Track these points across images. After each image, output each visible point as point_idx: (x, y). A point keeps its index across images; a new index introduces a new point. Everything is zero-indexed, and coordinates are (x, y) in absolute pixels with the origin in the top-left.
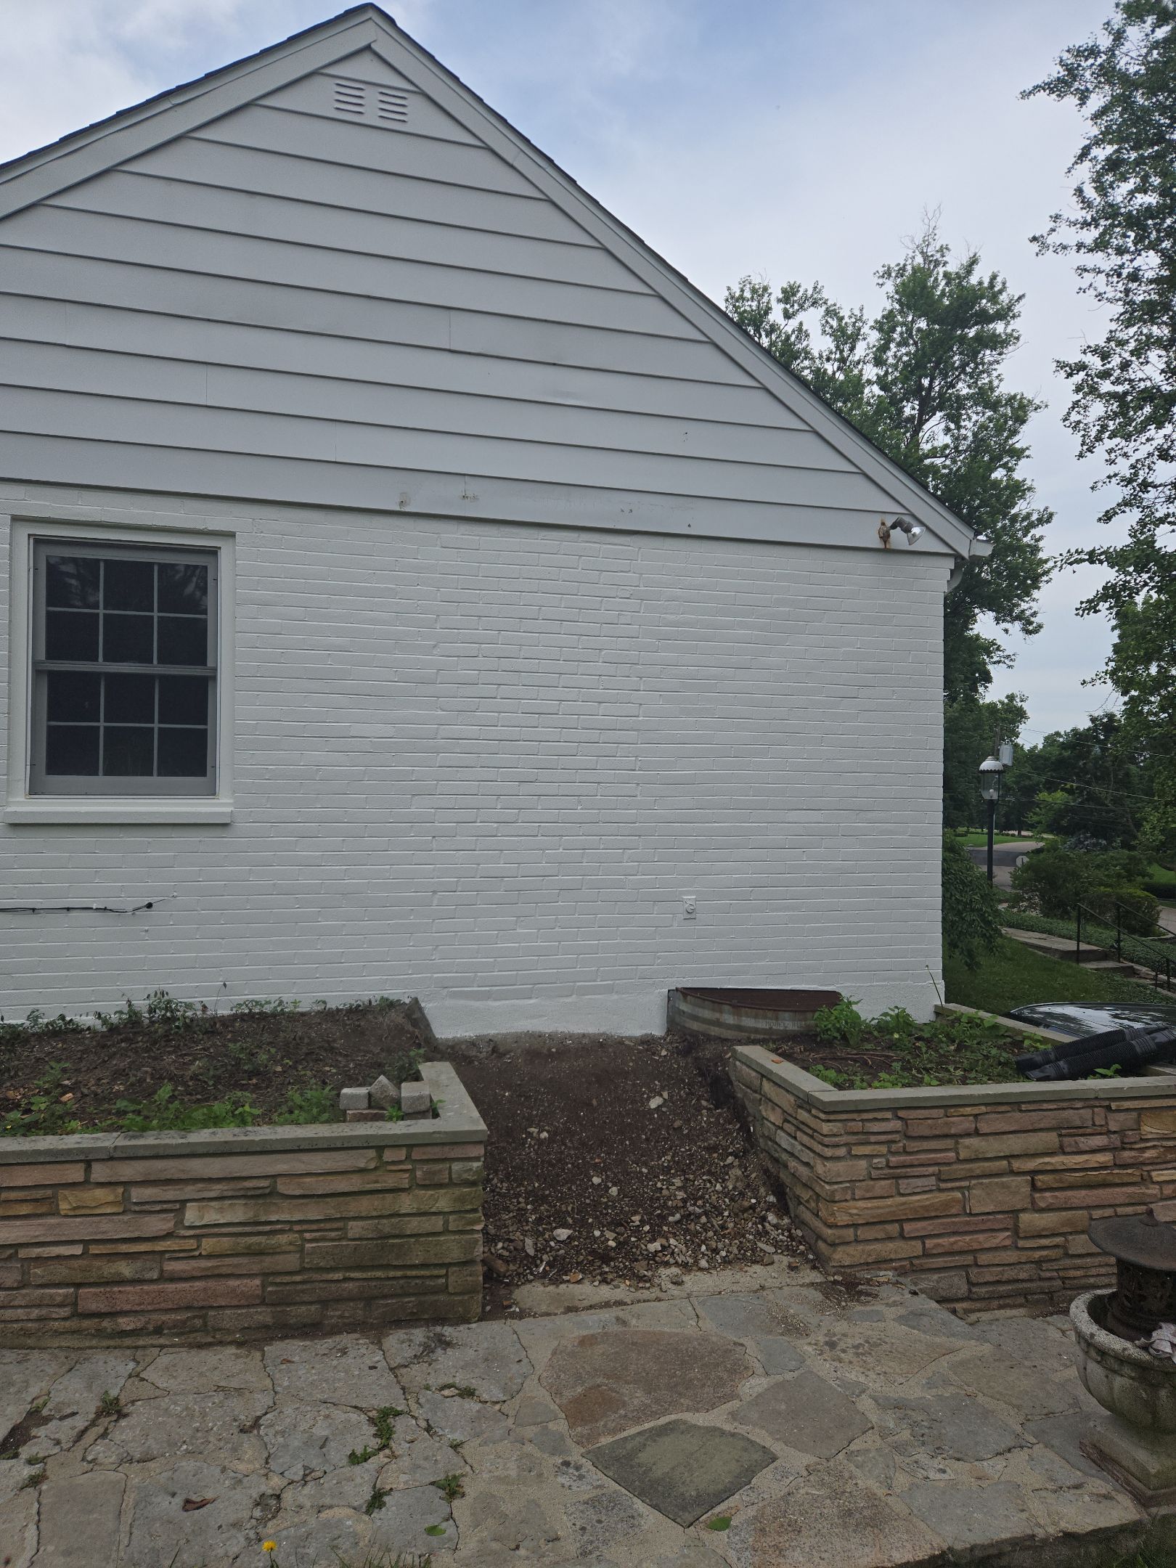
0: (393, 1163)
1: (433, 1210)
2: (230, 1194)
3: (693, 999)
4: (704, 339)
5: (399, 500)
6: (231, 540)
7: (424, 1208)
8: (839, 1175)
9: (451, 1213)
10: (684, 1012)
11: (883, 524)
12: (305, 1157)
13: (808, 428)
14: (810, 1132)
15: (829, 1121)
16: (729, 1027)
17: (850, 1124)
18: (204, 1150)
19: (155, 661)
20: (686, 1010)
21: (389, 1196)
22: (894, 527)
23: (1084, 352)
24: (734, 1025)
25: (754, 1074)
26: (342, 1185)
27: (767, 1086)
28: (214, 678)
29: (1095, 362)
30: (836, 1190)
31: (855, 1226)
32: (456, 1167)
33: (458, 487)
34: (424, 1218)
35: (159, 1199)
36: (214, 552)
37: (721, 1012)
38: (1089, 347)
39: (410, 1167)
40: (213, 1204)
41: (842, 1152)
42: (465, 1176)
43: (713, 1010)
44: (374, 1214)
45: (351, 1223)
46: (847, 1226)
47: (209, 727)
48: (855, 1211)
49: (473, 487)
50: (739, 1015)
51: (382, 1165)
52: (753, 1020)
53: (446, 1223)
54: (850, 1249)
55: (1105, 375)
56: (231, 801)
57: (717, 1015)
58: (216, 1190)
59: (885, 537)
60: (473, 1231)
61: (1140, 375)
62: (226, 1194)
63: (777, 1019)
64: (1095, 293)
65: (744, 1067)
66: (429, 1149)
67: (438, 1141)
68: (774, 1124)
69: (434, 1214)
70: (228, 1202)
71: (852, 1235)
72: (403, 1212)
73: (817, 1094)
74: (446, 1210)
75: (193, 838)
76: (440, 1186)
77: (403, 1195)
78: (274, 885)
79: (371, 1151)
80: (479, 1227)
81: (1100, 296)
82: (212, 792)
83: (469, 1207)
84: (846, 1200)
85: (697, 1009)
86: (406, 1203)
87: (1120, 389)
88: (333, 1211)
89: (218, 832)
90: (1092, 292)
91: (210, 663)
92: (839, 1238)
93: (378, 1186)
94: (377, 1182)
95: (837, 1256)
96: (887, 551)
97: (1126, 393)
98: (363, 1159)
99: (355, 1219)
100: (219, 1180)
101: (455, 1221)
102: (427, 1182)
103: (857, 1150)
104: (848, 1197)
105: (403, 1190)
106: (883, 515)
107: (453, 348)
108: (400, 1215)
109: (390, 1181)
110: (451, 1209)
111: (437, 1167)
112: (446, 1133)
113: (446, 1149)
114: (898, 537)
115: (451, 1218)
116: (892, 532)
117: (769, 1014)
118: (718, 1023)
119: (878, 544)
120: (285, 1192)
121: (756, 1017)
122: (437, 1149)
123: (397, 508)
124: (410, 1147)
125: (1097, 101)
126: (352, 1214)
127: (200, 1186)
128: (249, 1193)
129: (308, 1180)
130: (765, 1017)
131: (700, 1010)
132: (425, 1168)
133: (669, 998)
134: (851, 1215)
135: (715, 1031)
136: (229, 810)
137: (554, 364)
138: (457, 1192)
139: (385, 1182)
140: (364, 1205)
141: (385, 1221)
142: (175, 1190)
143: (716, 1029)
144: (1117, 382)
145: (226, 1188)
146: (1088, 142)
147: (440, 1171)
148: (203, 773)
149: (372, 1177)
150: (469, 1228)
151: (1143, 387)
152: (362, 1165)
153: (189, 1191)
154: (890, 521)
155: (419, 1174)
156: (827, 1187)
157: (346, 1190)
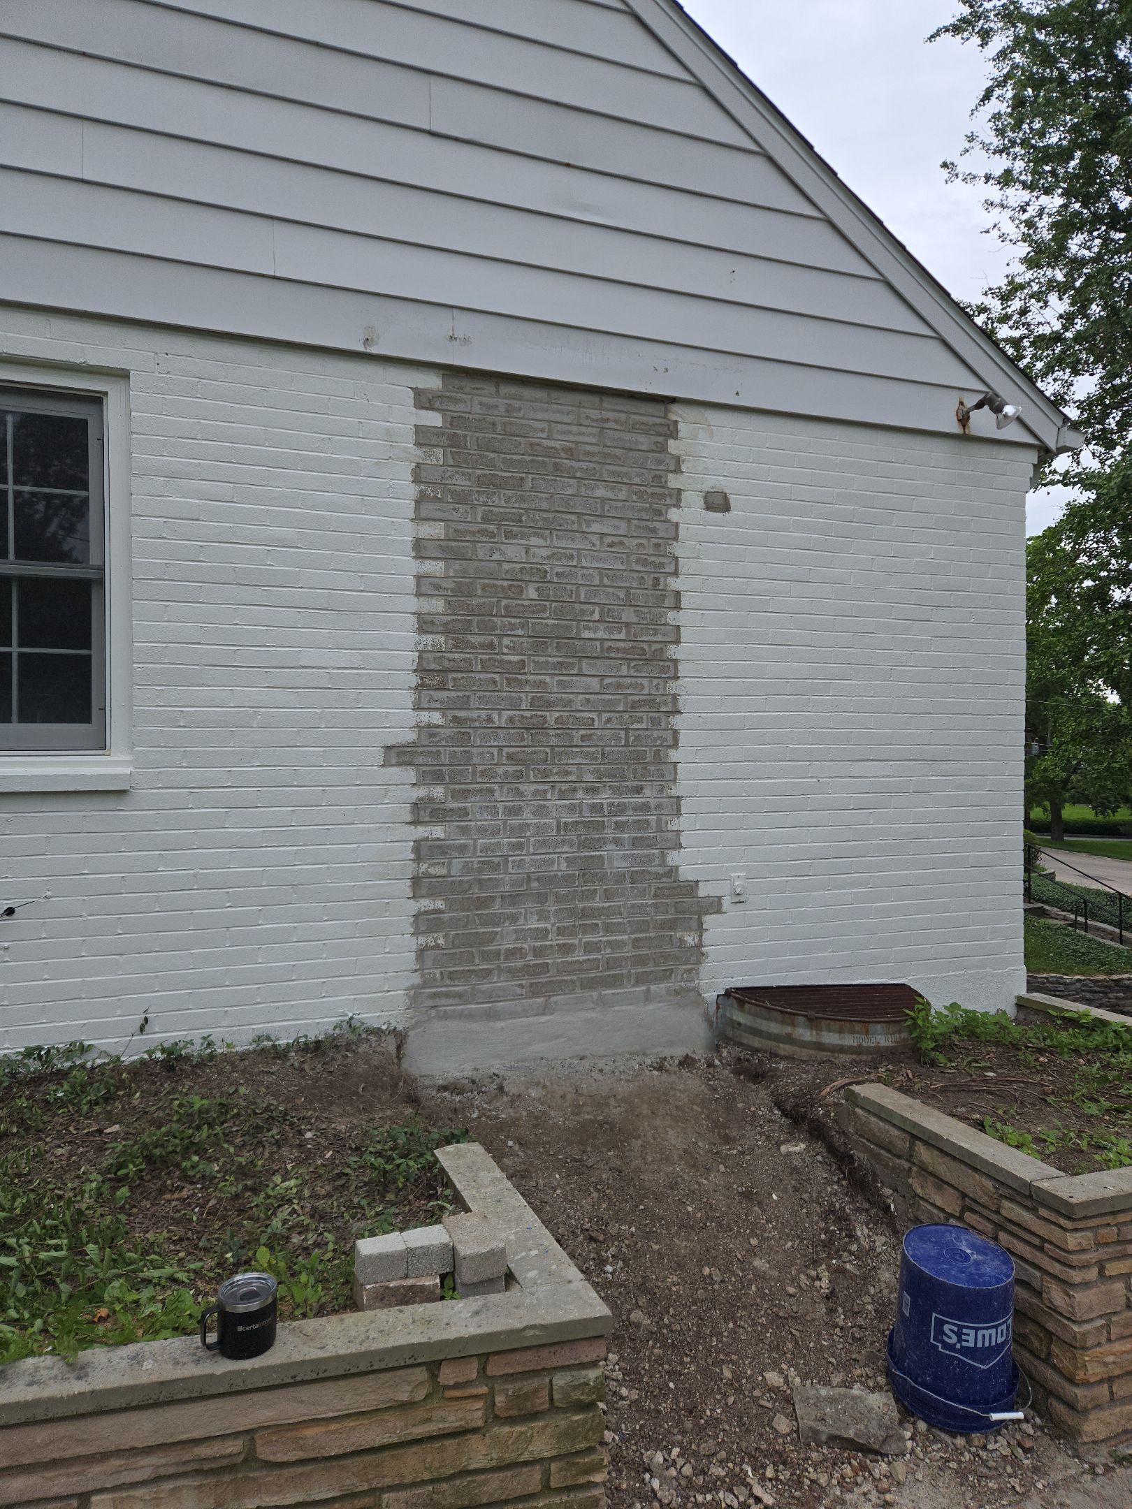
0: (457, 1386)
1: (525, 1457)
2: (171, 1470)
3: (753, 1008)
4: (756, 148)
5: (362, 338)
6: (121, 384)
7: (509, 1457)
8: (1091, 1309)
9: (552, 1459)
10: (739, 1024)
11: (961, 403)
12: (304, 1393)
13: (877, 276)
14: (1037, 1242)
15: (1076, 1230)
16: (804, 1045)
17: (1102, 1231)
18: (123, 1402)
19: (11, 556)
20: (742, 1021)
21: (450, 1444)
22: (979, 406)
23: (986, 294)
24: (810, 1042)
25: (896, 1132)
26: (373, 1435)
27: (924, 1153)
28: (101, 582)
29: (995, 305)
30: (1088, 1332)
31: (1110, 1380)
32: (560, 1380)
33: (442, 324)
34: (509, 1474)
35: (41, 1495)
36: (97, 400)
37: (793, 1025)
38: (990, 289)
39: (484, 1390)
40: (139, 1492)
41: (1093, 1274)
42: (576, 1395)
43: (783, 1022)
44: (426, 1476)
45: (386, 1497)
46: (1101, 1382)
47: (94, 652)
48: (1111, 1359)
49: (465, 324)
50: (819, 1029)
51: (437, 1390)
52: (837, 1036)
53: (547, 1475)
54: (1105, 1415)
55: (1004, 319)
56: (129, 758)
57: (788, 1030)
58: (145, 1467)
59: (964, 420)
60: (589, 1485)
61: (1039, 319)
62: (162, 1472)
63: (867, 1033)
64: (998, 233)
65: (873, 1119)
66: (517, 1356)
67: (534, 1342)
68: (942, 1210)
69: (526, 1463)
70: (168, 1486)
71: (1107, 1393)
72: (473, 1466)
73: (1045, 1185)
74: (546, 1455)
75: (72, 814)
76: (535, 1416)
77: (474, 1440)
78: (195, 875)
79: (418, 1370)
80: (599, 1478)
81: (1003, 237)
82: (102, 746)
83: (583, 1446)
84: (1099, 1344)
85: (758, 1021)
86: (479, 1453)
87: (1016, 334)
88: (355, 1481)
89: (110, 803)
90: (995, 233)
91: (94, 561)
92: (1092, 1400)
93: (432, 1428)
94: (429, 1420)
95: (1087, 1428)
96: (966, 438)
97: (1022, 338)
98: (407, 1387)
99: (391, 1488)
100: (149, 1450)
101: (561, 1470)
102: (514, 1413)
103: (1113, 1269)
104: (1103, 1340)
105: (474, 1430)
106: (961, 392)
107: (435, 128)
108: (466, 1472)
109: (452, 1419)
110: (555, 1453)
111: (529, 1385)
112: (543, 1327)
113: (545, 1353)
114: (983, 421)
115: (554, 1467)
116: (973, 414)
117: (858, 1027)
118: (789, 1039)
119: (955, 428)
120: (271, 1458)
121: (841, 1032)
122: (529, 1356)
123: (361, 348)
124: (485, 1358)
125: (1000, 41)
126: (387, 1481)
127: (115, 1463)
128: (206, 1467)
129: (310, 1432)
130: (852, 1032)
131: (764, 1022)
132: (511, 1388)
133: (717, 1004)
134: (1106, 1364)
135: (785, 1049)
136: (126, 770)
137: (568, 165)
138: (562, 1421)
139: (444, 1420)
140: (411, 1464)
141: (444, 1486)
142: (69, 1475)
143: (787, 1047)
144: (1016, 326)
145: (163, 1461)
146: (990, 83)
147: (535, 1392)
148: (88, 719)
149: (421, 1413)
150: (582, 1480)
151: (1040, 332)
152: (404, 1397)
153: (95, 1475)
154: (971, 400)
155: (500, 1399)
156: (1076, 1328)
157: (378, 1442)
